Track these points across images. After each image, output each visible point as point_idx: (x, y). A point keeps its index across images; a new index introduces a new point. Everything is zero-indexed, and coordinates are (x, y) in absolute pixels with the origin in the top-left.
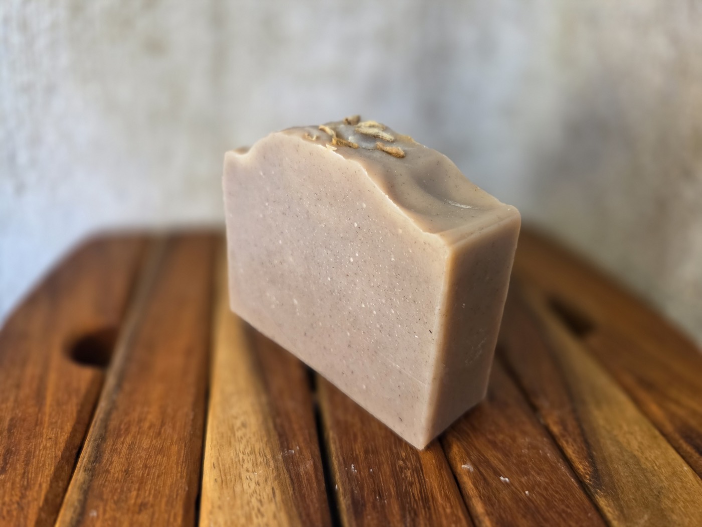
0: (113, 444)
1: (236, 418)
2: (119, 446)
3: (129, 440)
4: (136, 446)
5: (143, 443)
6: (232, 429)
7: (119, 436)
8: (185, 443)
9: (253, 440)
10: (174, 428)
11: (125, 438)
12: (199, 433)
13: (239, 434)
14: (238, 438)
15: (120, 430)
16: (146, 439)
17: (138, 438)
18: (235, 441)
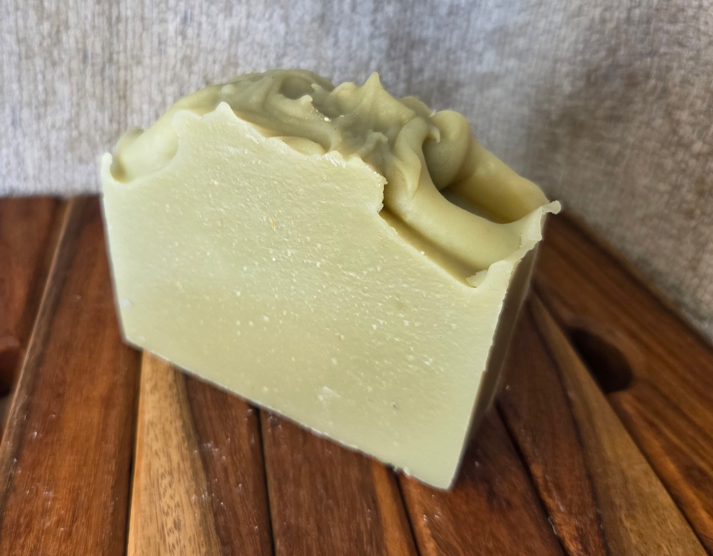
0: (11, 548)
1: (167, 514)
2: (18, 551)
3: (30, 542)
4: (40, 553)
5: (49, 549)
6: (161, 531)
7: (18, 536)
8: (104, 550)
9: (189, 550)
10: (89, 527)
11: (24, 541)
12: (120, 534)
13: (171, 540)
14: (169, 546)
15: (19, 525)
16: (53, 541)
17: (43, 540)
18: (165, 550)
